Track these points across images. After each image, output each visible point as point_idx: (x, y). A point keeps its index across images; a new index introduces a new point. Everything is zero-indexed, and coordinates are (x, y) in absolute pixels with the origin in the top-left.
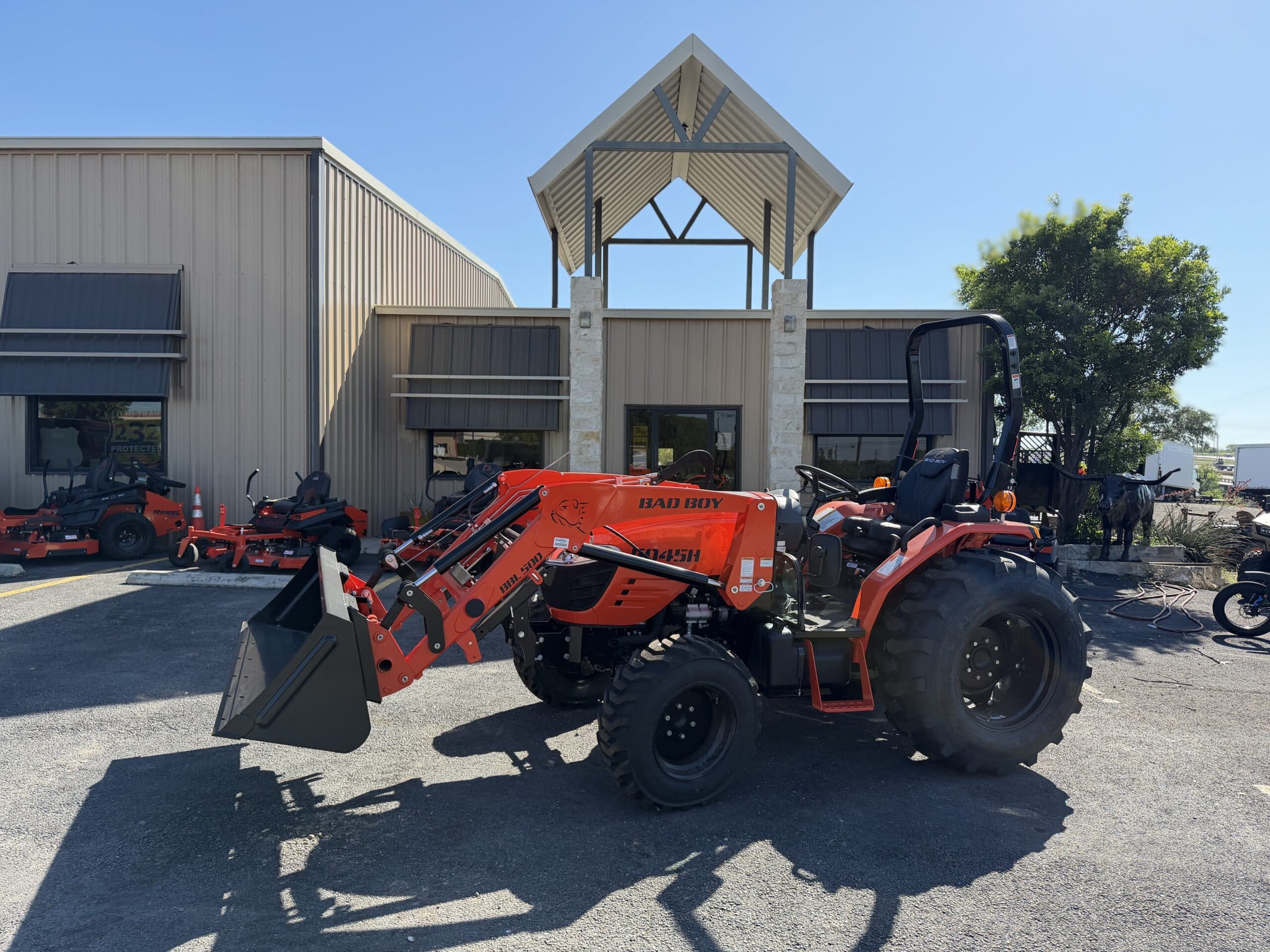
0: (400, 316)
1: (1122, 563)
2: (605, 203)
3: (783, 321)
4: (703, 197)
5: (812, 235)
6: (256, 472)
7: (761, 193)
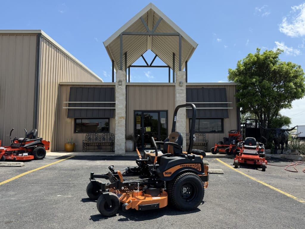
0: (67, 85)
1: (281, 155)
2: (128, 54)
3: (179, 83)
4: (156, 54)
5: (186, 62)
7: (171, 50)
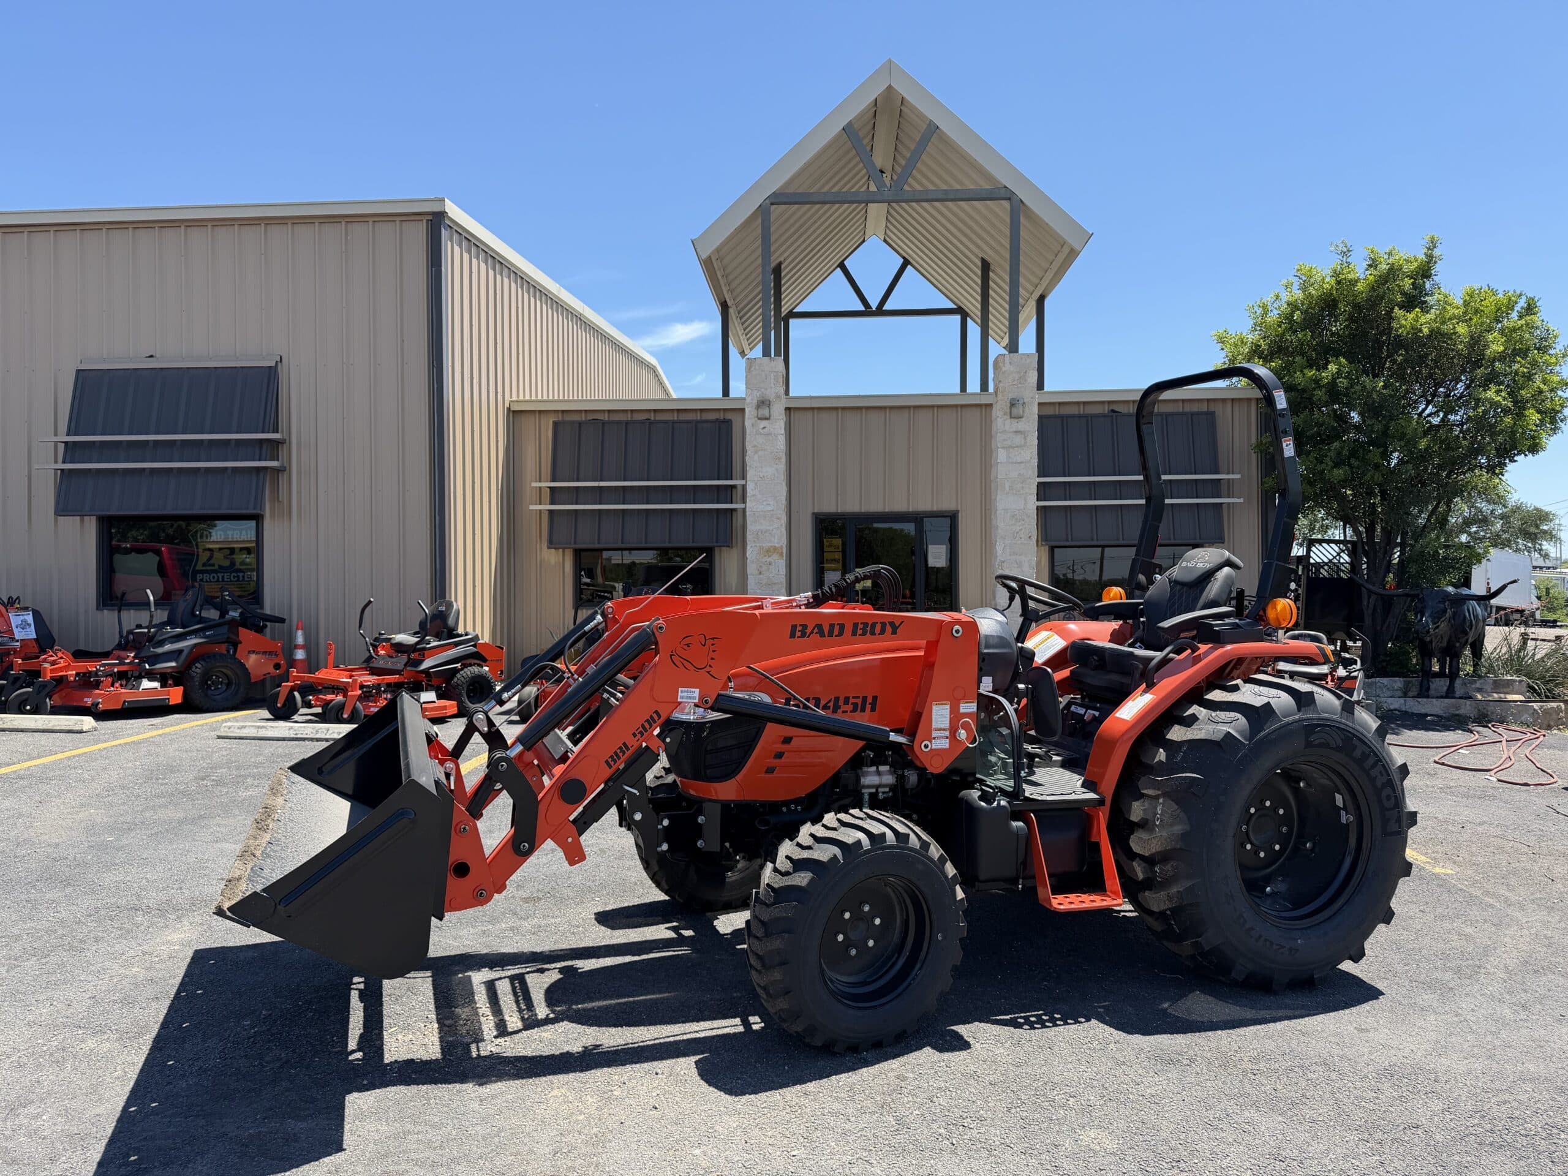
0: (540, 411)
1: (1446, 700)
2: (786, 267)
3: (1009, 405)
4: (904, 258)
5: (1041, 301)
6: (370, 602)
7: (976, 250)
